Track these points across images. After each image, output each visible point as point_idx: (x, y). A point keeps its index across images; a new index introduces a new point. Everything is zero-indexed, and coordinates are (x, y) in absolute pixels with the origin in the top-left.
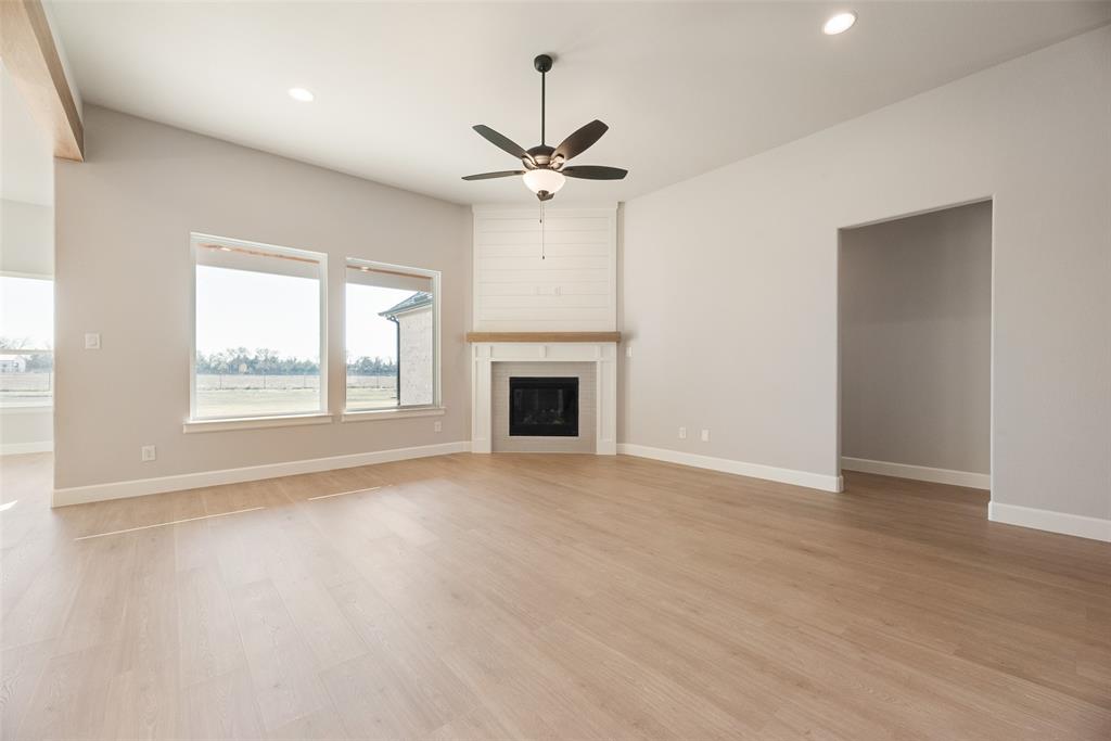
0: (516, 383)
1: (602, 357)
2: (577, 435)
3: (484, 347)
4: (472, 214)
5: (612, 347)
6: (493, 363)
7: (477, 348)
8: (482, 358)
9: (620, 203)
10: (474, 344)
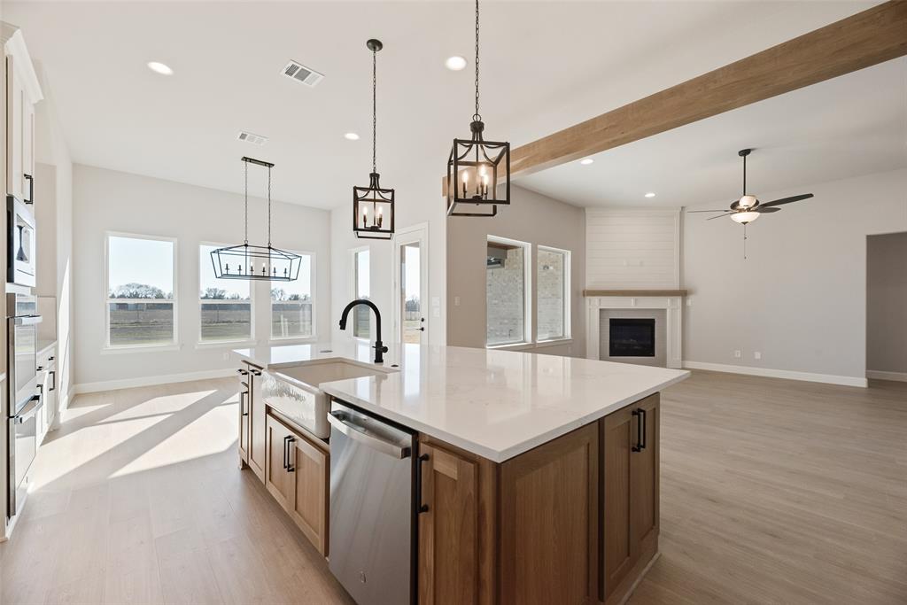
0: (614, 323)
1: (671, 306)
2: (654, 355)
3: (596, 299)
4: (585, 214)
5: (679, 300)
6: (600, 310)
7: (590, 300)
8: (593, 306)
9: (682, 208)
10: (588, 298)
